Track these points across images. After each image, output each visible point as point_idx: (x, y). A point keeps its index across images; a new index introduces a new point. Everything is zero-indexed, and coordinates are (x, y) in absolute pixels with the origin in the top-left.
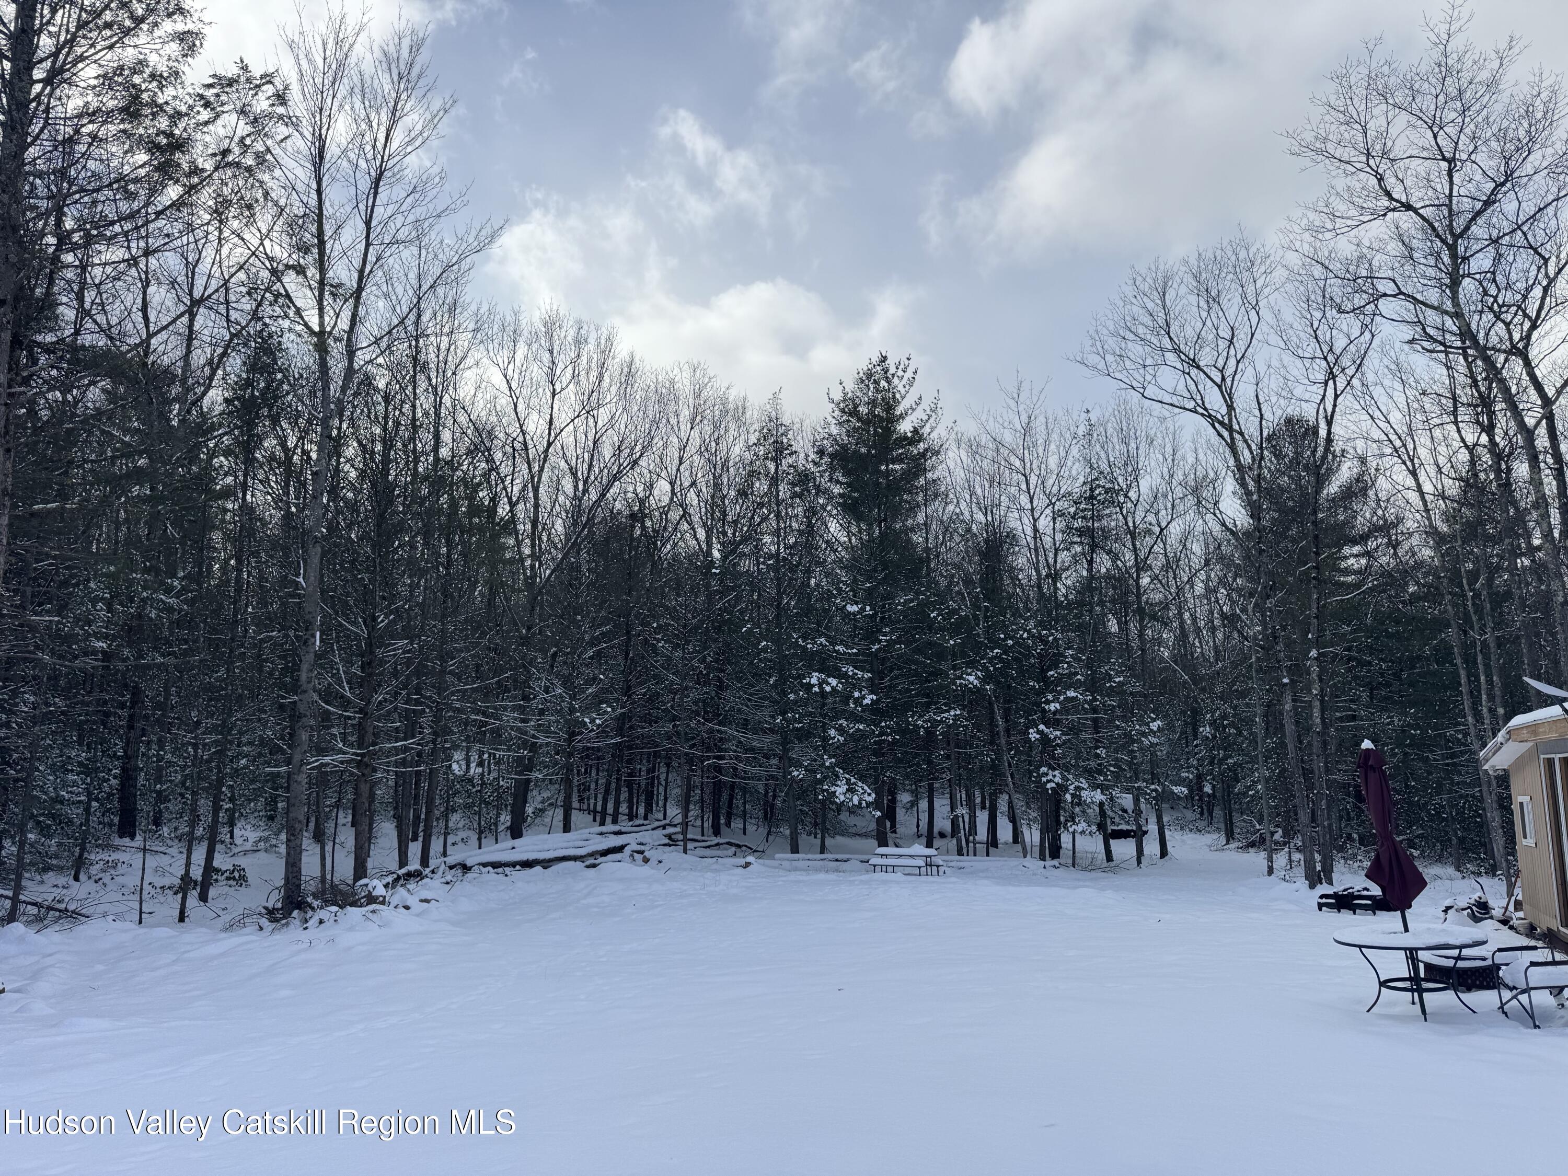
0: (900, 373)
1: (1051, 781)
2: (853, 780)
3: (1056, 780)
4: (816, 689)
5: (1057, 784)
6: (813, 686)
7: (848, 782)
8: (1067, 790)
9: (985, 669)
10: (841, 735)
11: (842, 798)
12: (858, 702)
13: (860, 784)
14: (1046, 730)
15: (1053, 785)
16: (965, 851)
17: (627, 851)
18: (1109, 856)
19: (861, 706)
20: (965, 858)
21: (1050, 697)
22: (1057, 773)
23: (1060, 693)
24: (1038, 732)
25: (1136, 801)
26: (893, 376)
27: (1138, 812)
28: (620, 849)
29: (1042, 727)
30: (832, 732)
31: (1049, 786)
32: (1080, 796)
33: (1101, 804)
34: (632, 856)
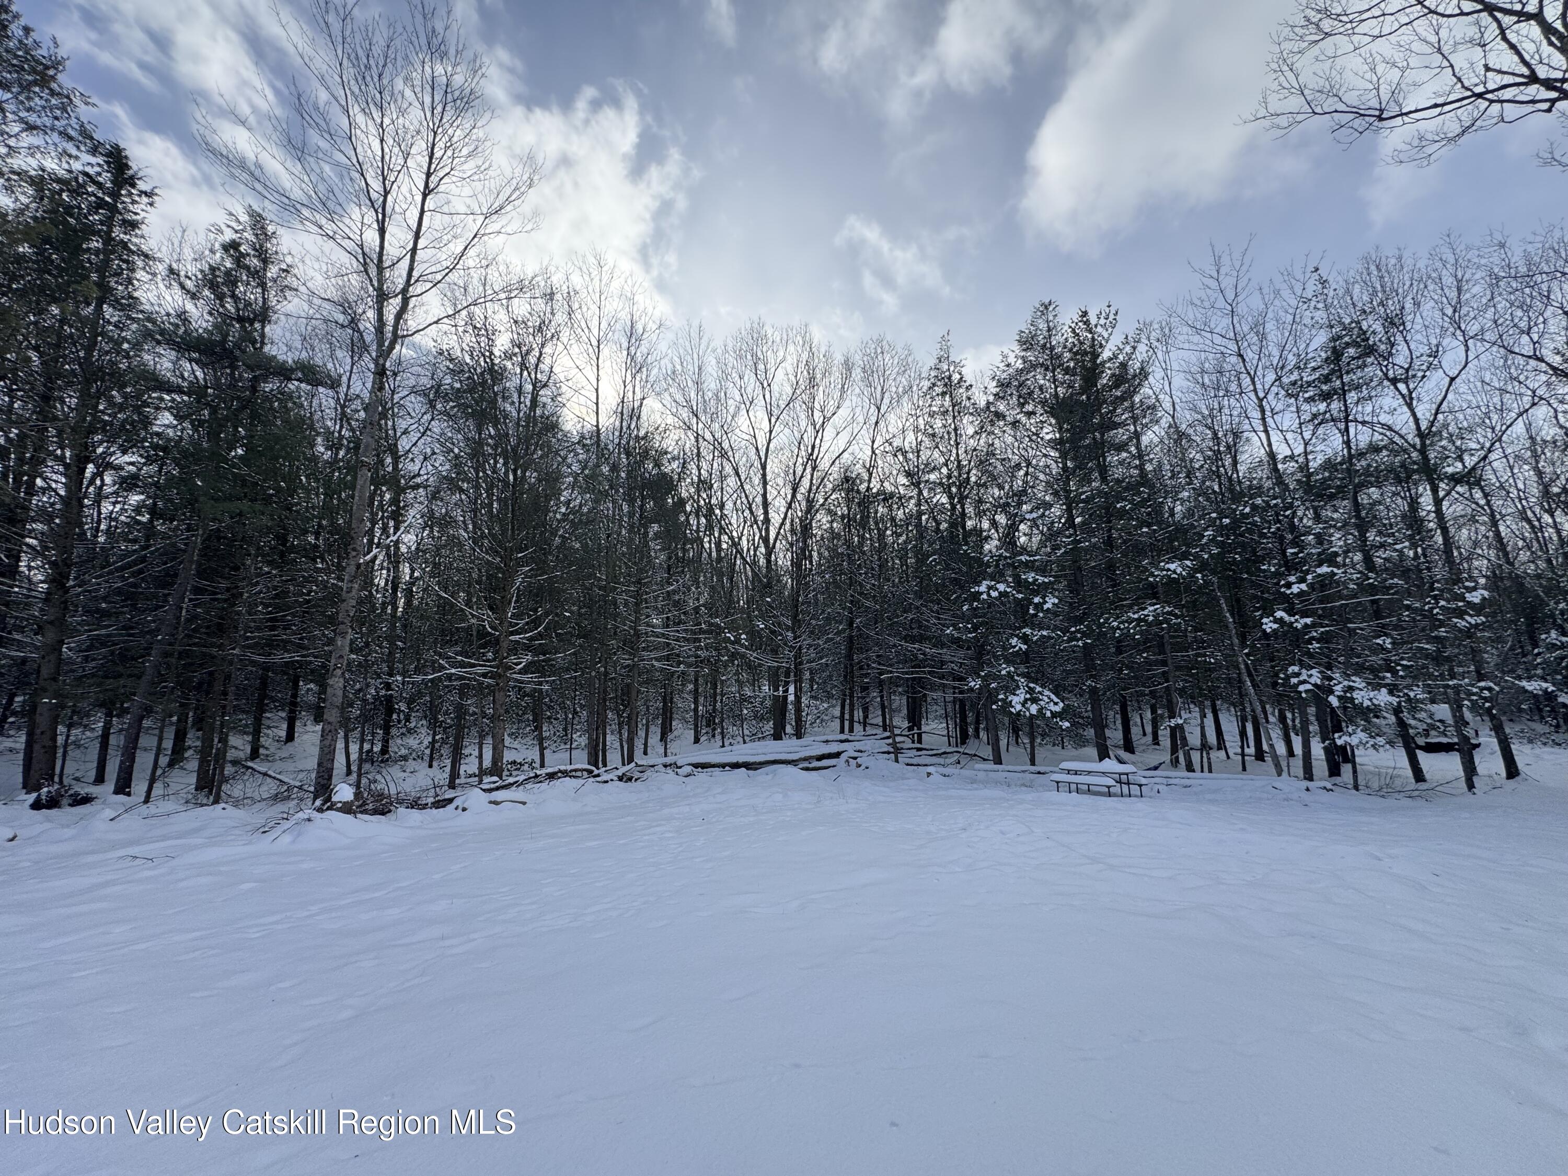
0: (1102, 321)
1: (1304, 682)
2: (1038, 689)
3: (1312, 680)
4: (985, 596)
5: (1315, 685)
6: (982, 593)
7: (1031, 691)
8: (1332, 692)
9: (1197, 557)
10: (1025, 644)
11: (1019, 707)
12: (1039, 607)
13: (1047, 693)
14: (1287, 618)
15: (1309, 687)
16: (1197, 766)
17: (844, 757)
18: (1419, 775)
19: (1042, 610)
20: (1198, 774)
21: (1292, 579)
22: (1314, 672)
23: (1307, 572)
24: (1276, 621)
25: (1457, 708)
26: (1096, 326)
27: (1461, 722)
28: (837, 755)
29: (1279, 614)
30: (1014, 641)
31: (1301, 688)
32: (1352, 699)
33: (1397, 711)
34: (847, 761)
